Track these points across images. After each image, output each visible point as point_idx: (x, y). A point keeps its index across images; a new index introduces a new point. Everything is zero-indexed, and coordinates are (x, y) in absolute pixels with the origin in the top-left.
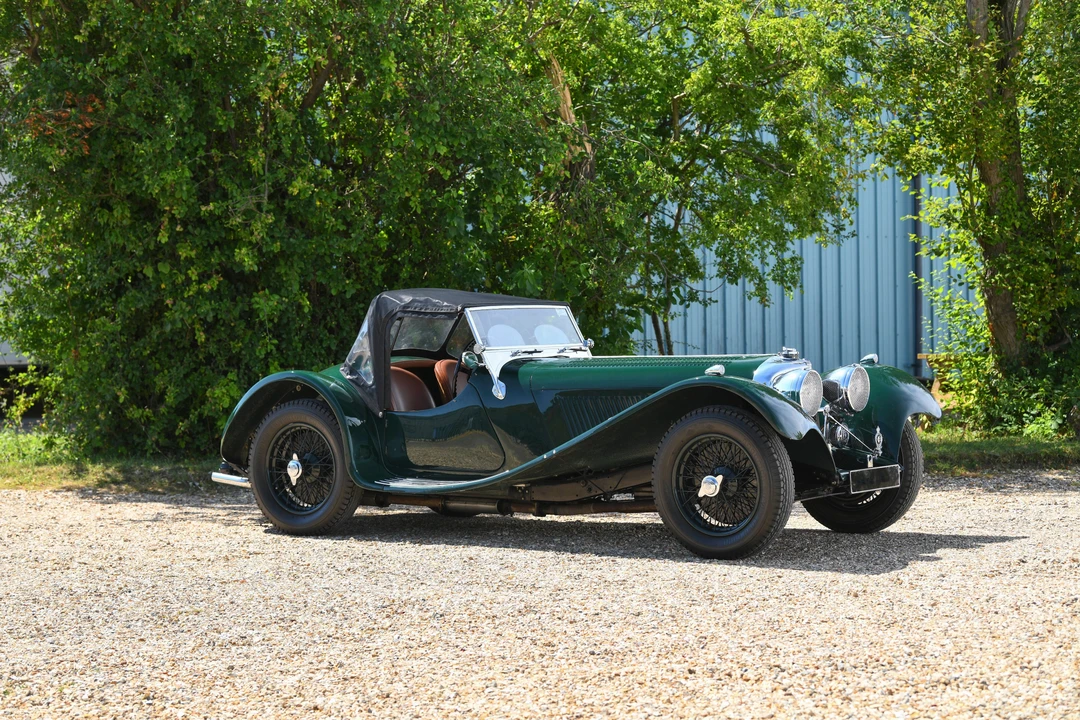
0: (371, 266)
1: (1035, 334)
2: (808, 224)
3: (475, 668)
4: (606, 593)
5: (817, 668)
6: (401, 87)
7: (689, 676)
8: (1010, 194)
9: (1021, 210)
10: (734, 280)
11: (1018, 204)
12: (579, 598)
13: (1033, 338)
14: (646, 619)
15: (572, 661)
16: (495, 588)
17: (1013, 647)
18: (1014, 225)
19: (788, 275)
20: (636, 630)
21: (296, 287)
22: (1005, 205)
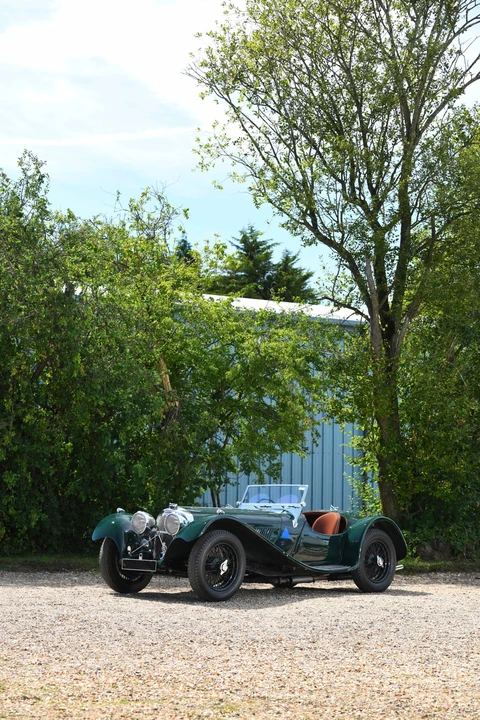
0: (63, 460)
1: (404, 506)
6: (82, 371)
10: (248, 473)
13: (403, 509)
18: (394, 450)
19: (275, 472)
21: (25, 469)
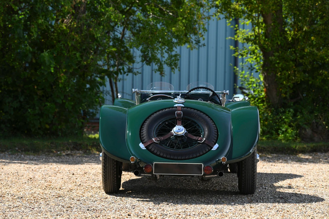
1: (286, 93)
2: (183, 39)
3: (39, 214)
4: (92, 191)
5: (180, 215)
7: (128, 217)
8: (276, 29)
9: (281, 36)
10: (149, 63)
11: (280, 33)
12: (81, 192)
13: (284, 96)
14: (109, 200)
15: (80, 212)
16: (44, 189)
17: (258, 211)
18: (277, 43)
19: (174, 62)
20: (106, 203)
22: (274, 34)
